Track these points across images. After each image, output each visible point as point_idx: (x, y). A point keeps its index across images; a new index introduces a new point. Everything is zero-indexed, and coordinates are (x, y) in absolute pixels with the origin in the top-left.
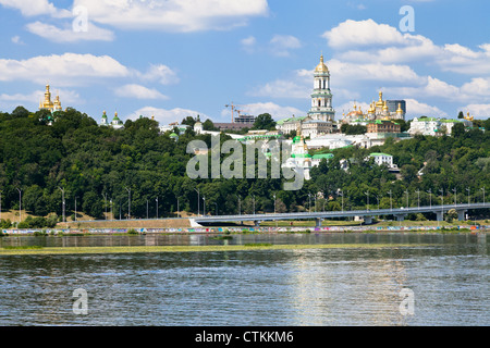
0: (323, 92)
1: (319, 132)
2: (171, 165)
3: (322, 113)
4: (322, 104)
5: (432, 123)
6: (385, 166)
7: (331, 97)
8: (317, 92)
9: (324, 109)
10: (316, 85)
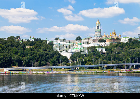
0: (98, 30)
1: (93, 42)
2: (14, 51)
3: (98, 36)
4: (98, 33)
5: (127, 39)
6: (101, 52)
7: (101, 31)
8: (96, 30)
9: (99, 35)
10: (96, 28)
